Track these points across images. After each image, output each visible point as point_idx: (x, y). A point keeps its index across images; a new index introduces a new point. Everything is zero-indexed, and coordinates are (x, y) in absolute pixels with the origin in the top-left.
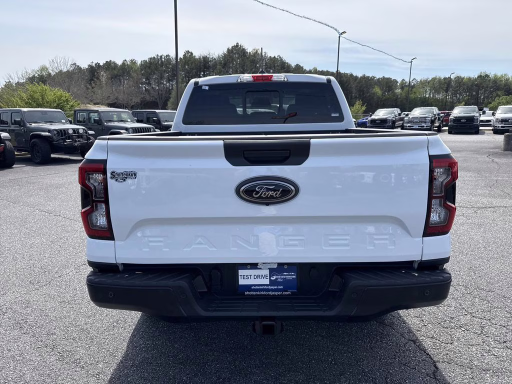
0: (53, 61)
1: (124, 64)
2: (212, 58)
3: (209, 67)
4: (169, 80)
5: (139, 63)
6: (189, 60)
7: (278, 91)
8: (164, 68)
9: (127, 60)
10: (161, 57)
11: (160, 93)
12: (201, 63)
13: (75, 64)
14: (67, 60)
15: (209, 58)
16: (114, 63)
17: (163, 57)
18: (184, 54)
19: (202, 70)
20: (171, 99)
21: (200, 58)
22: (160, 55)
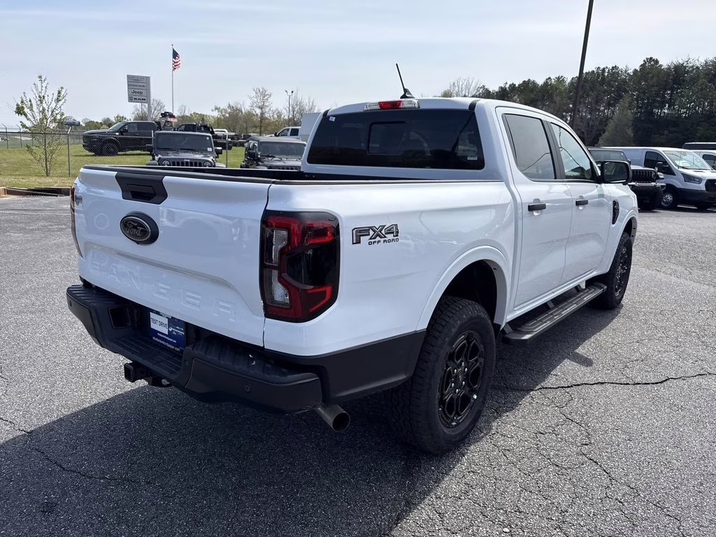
0: (454, 84)
1: (546, 84)
2: (693, 67)
3: (684, 81)
4: (609, 105)
5: (568, 80)
6: (648, 73)
7: (404, 122)
8: (606, 88)
9: (552, 78)
10: (604, 70)
11: (590, 124)
12: (669, 75)
13: (484, 86)
14: (470, 82)
15: (685, 67)
16: (534, 83)
17: (607, 70)
18: (642, 63)
19: (669, 86)
20: (606, 133)
21: (669, 68)
22: (602, 67)
